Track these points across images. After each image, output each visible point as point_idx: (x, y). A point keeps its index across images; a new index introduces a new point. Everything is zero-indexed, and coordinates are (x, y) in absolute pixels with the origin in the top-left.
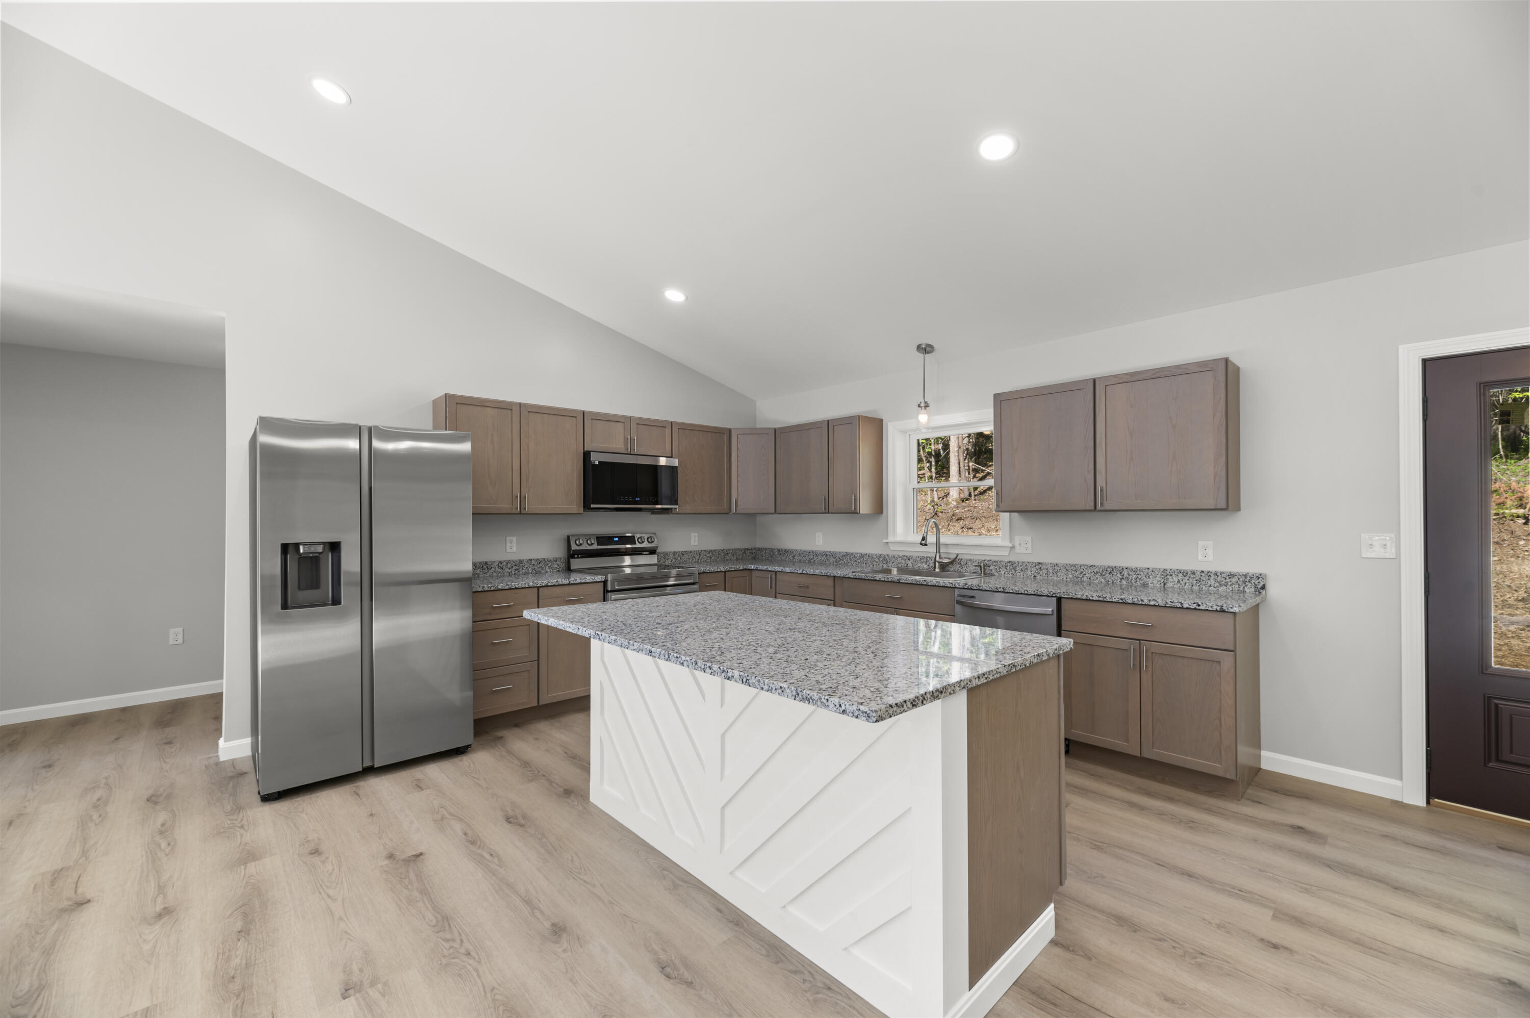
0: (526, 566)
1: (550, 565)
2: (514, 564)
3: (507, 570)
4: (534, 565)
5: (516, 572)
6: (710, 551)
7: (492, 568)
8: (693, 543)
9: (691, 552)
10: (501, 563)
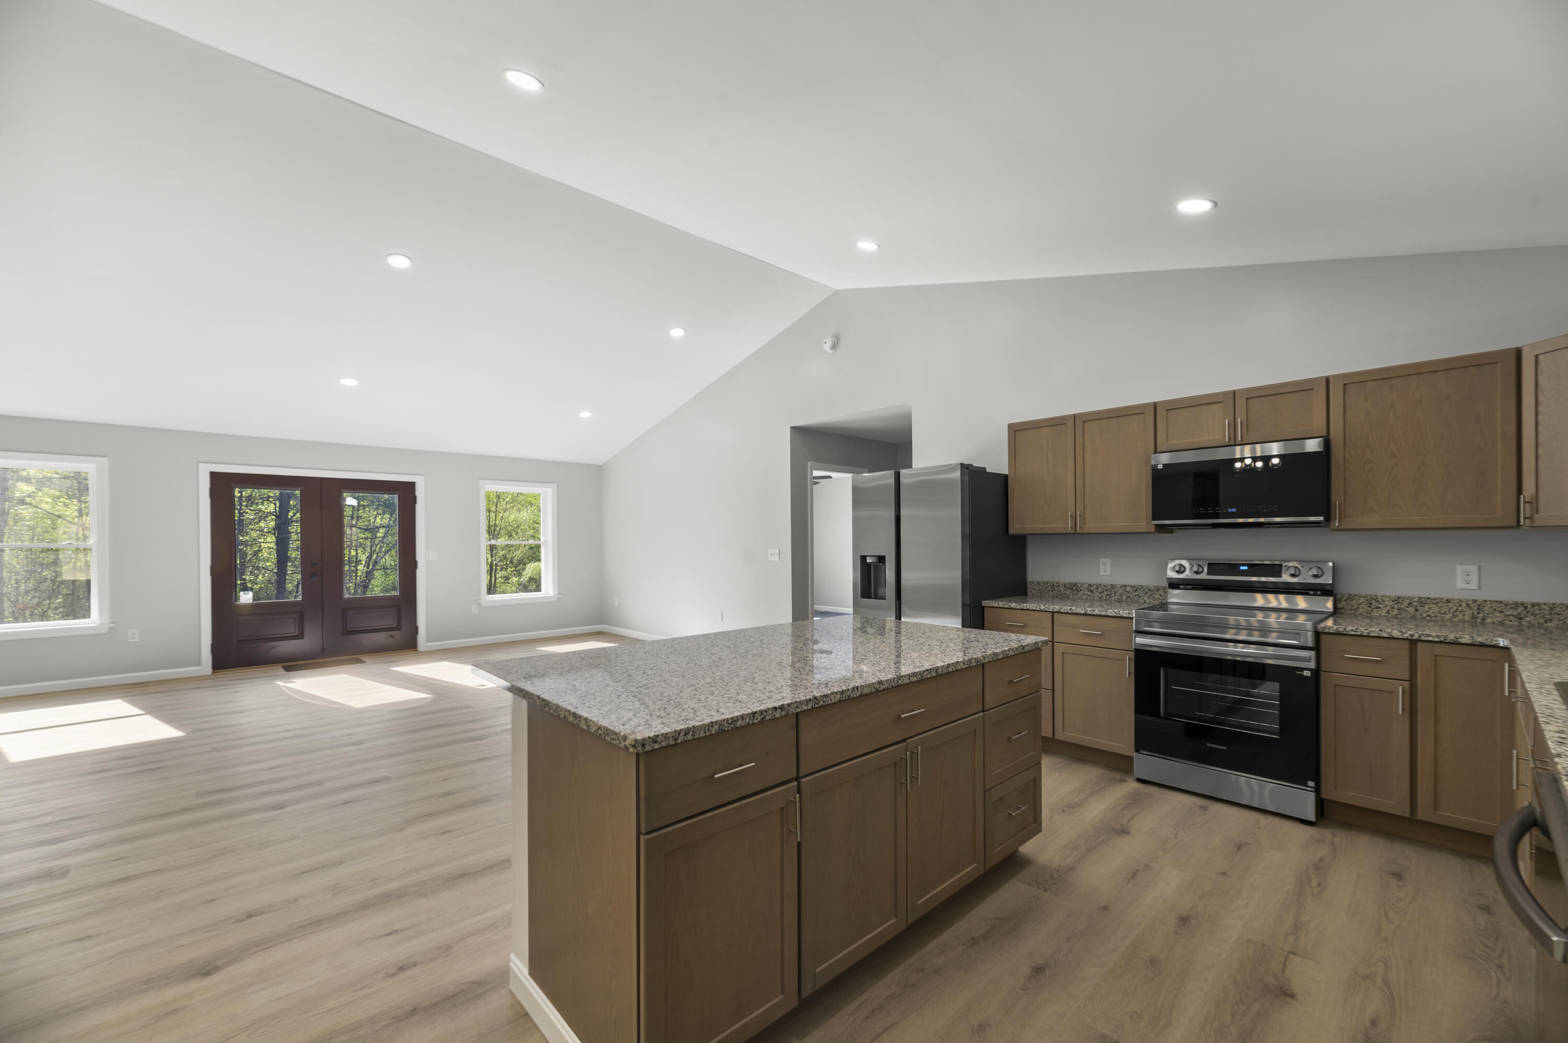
0: (1120, 592)
1: (1149, 594)
2: (1105, 588)
3: (1098, 594)
4: (1129, 592)
5: (1108, 597)
6: (1516, 605)
7: (1081, 590)
8: (1460, 584)
9: (1448, 601)
10: (1090, 585)
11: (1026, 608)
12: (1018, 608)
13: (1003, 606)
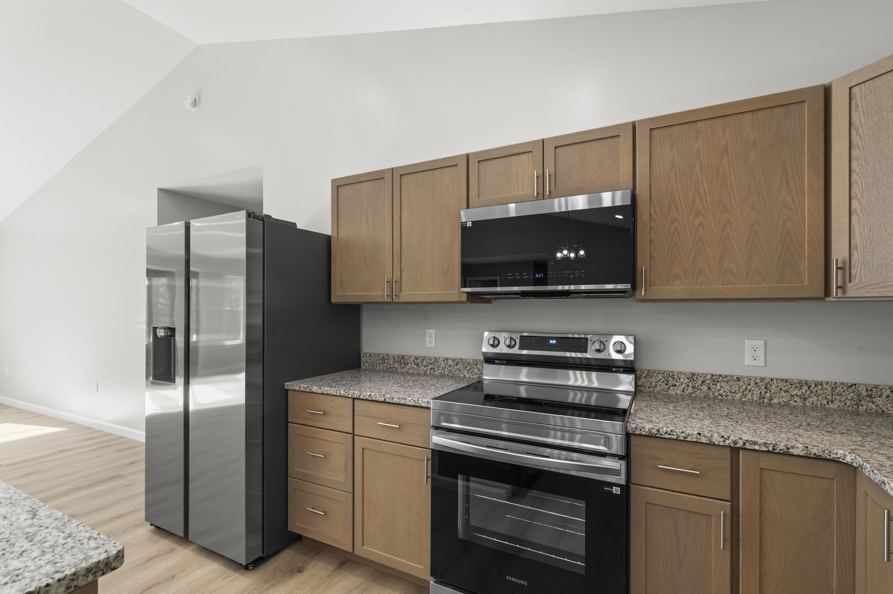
0: (442, 366)
1: (468, 368)
2: (429, 361)
3: (423, 368)
4: (450, 366)
5: (432, 371)
6: (801, 384)
8: (748, 361)
9: (738, 379)
10: (416, 358)
11: (326, 393)
12: (319, 392)
13: (305, 390)
